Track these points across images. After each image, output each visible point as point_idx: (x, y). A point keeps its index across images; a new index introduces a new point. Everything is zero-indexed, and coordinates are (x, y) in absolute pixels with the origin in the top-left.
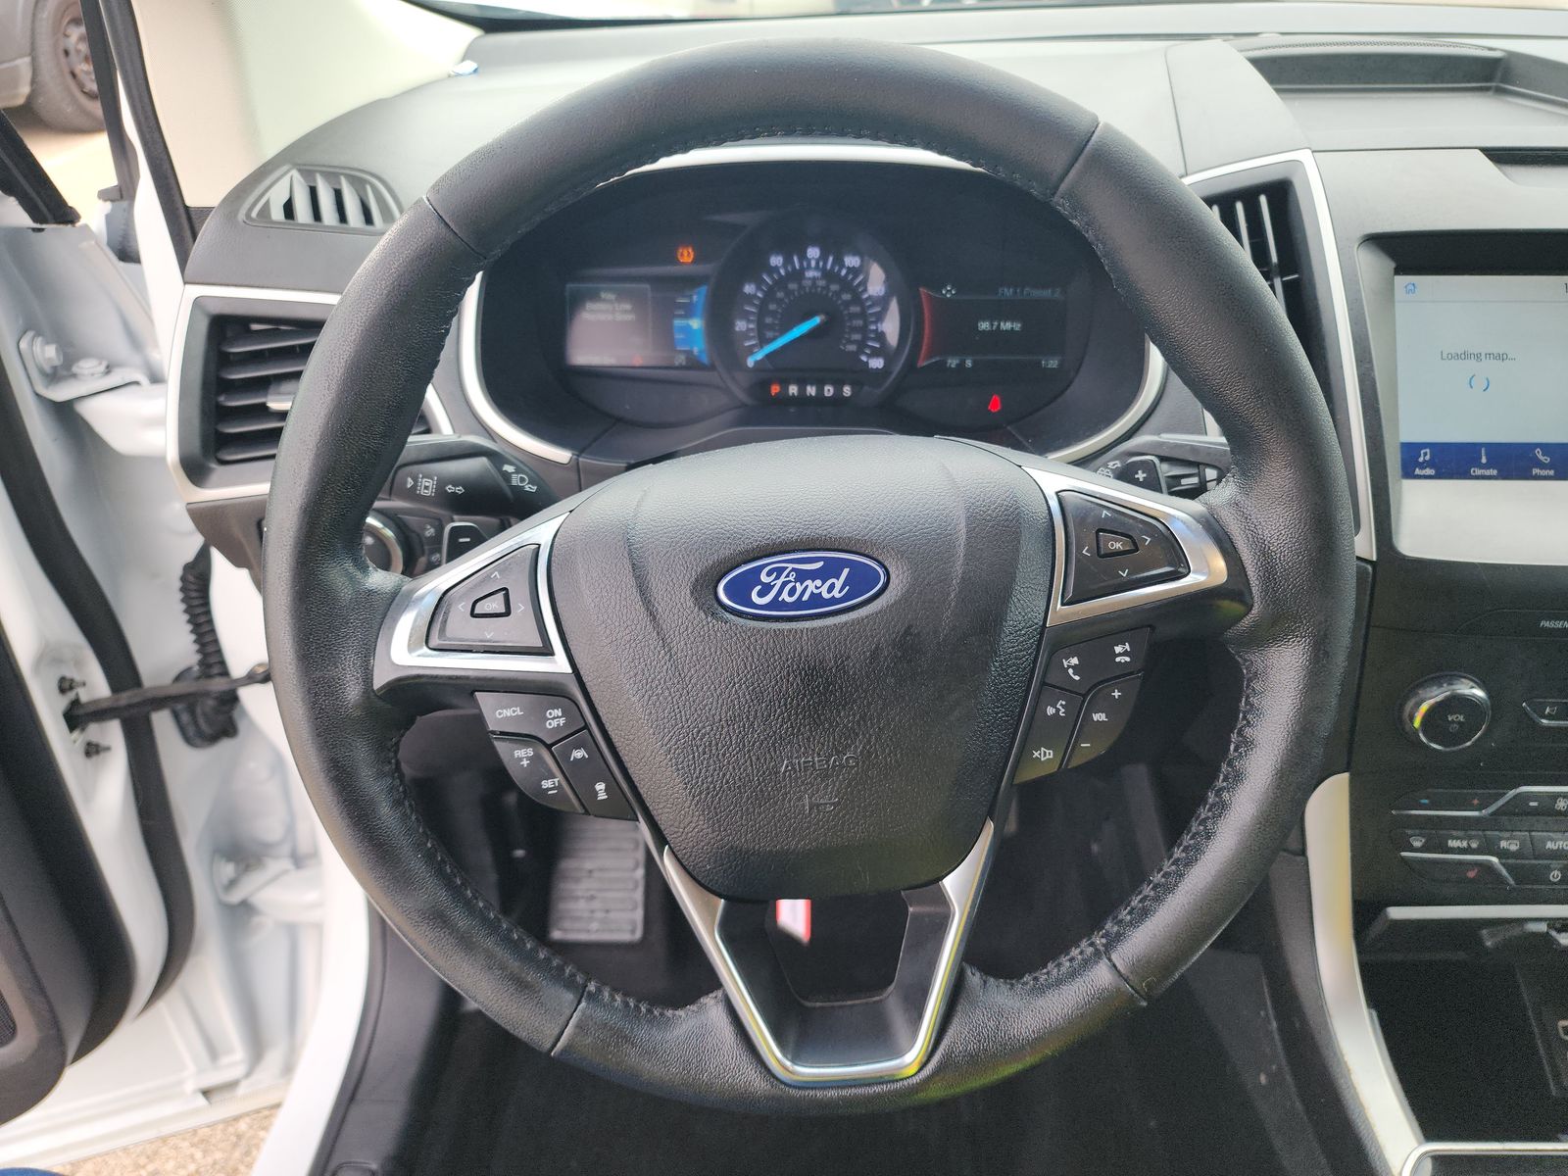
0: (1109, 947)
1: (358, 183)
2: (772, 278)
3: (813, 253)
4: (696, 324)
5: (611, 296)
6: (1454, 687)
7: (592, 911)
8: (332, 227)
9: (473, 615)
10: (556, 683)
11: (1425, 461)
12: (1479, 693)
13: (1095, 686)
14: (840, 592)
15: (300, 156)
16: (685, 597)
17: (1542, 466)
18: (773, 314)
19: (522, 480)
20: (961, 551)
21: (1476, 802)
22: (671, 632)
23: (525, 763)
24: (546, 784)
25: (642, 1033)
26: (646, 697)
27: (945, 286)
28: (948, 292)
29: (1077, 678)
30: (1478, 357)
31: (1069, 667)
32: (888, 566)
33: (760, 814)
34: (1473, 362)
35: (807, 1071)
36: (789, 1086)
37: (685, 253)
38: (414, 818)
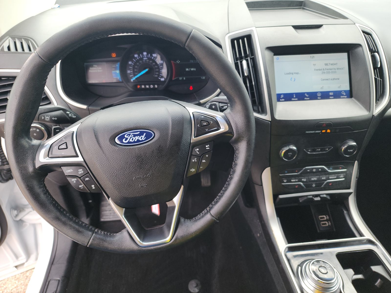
0: (210, 210)
1: (27, 40)
2: (135, 60)
3: (145, 53)
4: (117, 72)
5: (96, 66)
6: (289, 147)
7: (111, 213)
8: (21, 52)
9: (59, 149)
10: (80, 163)
11: (282, 98)
12: (295, 148)
13: (203, 154)
14: (144, 138)
15: (11, 33)
16: (108, 142)
17: (307, 97)
19: (72, 115)
20: (170, 128)
21: (297, 171)
22: (105, 150)
23: (75, 182)
24: (80, 186)
25: (108, 239)
26: (101, 165)
27: (177, 61)
28: (178, 62)
29: (198, 153)
30: (292, 74)
31: (197, 151)
32: (154, 132)
33: (129, 189)
34: (291, 75)
35: (145, 244)
36: (142, 247)
37: (114, 55)
38: (49, 197)
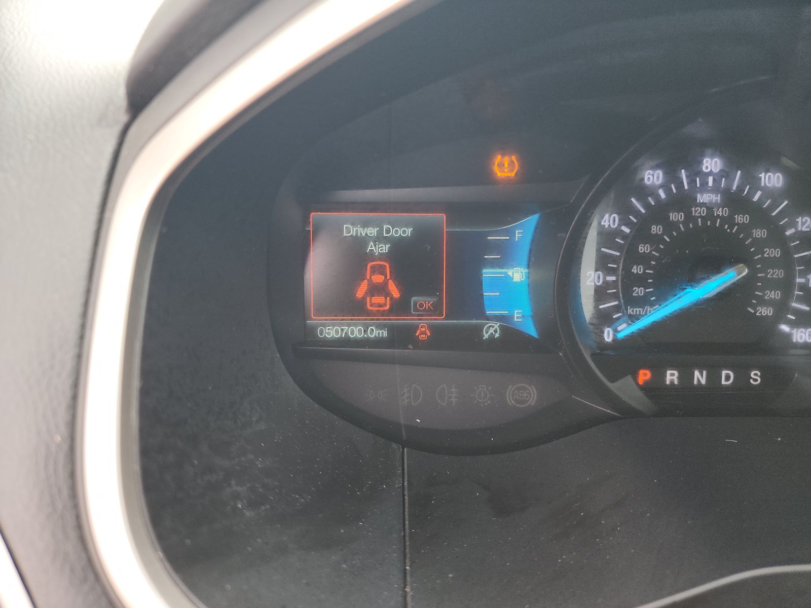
2: (646, 204)
3: (712, 164)
4: (518, 274)
18: (644, 259)
